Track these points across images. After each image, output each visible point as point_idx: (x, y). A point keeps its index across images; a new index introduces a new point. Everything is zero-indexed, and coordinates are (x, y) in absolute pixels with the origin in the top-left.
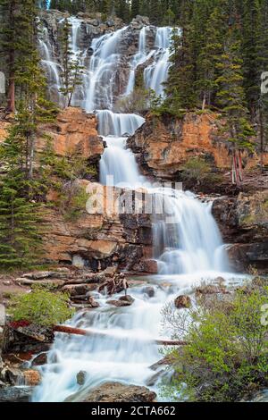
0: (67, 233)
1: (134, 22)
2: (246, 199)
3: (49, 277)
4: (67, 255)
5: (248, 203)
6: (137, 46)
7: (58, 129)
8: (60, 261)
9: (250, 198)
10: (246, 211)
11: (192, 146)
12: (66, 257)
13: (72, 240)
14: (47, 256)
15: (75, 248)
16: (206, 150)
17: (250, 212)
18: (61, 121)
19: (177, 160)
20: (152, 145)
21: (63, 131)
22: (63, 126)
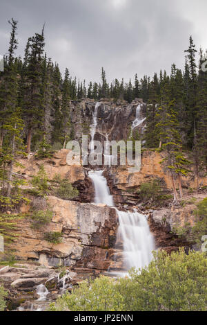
0: (34, 237)
1: (133, 102)
2: (177, 211)
3: (10, 271)
4: (34, 253)
5: (178, 214)
6: (135, 116)
7: (54, 163)
8: (29, 258)
9: (180, 210)
10: (177, 221)
11: (149, 173)
12: (33, 255)
13: (37, 242)
14: (19, 254)
15: (40, 248)
16: (159, 176)
17: (179, 221)
18: (56, 158)
19: (138, 184)
20: (120, 173)
21: (57, 165)
22: (57, 161)
